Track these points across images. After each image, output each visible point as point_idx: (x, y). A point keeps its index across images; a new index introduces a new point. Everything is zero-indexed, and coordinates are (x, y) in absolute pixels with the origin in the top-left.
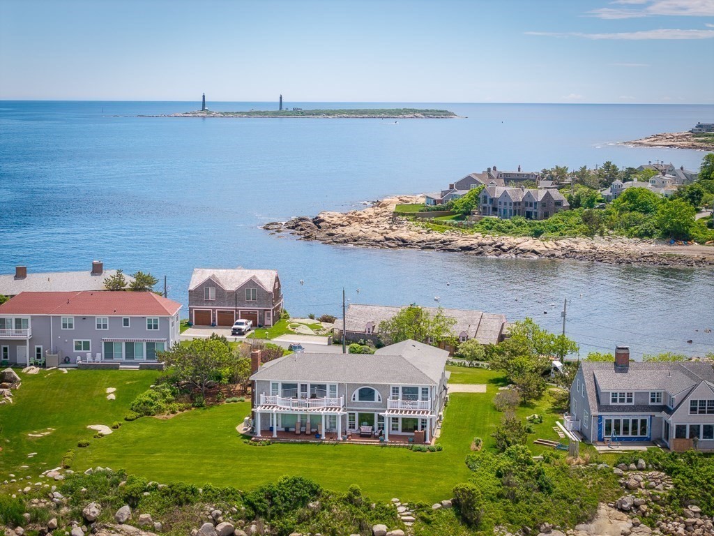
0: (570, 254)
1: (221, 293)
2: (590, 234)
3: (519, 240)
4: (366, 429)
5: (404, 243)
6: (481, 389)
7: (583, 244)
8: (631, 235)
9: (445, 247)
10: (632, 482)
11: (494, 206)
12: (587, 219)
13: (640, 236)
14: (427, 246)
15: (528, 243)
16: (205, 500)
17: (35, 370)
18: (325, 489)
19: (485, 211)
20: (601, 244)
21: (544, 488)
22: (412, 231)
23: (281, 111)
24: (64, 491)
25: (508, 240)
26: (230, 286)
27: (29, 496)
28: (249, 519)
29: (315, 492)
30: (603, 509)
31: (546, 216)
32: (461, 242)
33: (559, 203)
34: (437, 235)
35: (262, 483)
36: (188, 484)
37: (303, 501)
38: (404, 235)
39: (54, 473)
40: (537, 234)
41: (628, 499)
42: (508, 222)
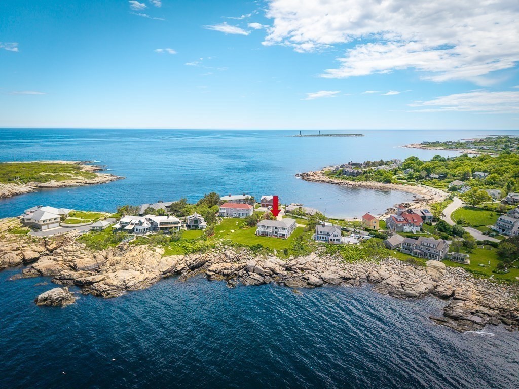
0: (360, 186)
1: (266, 200)
2: (366, 181)
3: (349, 181)
4: (276, 234)
5: (323, 181)
6: (304, 226)
7: (364, 183)
8: (377, 181)
9: (332, 183)
10: (319, 249)
11: (345, 173)
12: (366, 177)
13: (379, 181)
14: (328, 182)
15: (351, 183)
16: (244, 247)
17: (226, 218)
18: (263, 246)
19: (344, 174)
20: (369, 183)
21: (302, 249)
22: (325, 178)
23: (320, 134)
24: (222, 243)
25: (346, 182)
26: (268, 200)
27: (216, 244)
28: (250, 250)
29: (262, 247)
30: (312, 253)
31: (357, 176)
32: (336, 182)
33: (361, 173)
34: (331, 180)
35: (253, 244)
36: (241, 243)
37: (259, 248)
38: (324, 179)
39: (221, 240)
40: (354, 180)
41: (317, 252)
42: (348, 177)
